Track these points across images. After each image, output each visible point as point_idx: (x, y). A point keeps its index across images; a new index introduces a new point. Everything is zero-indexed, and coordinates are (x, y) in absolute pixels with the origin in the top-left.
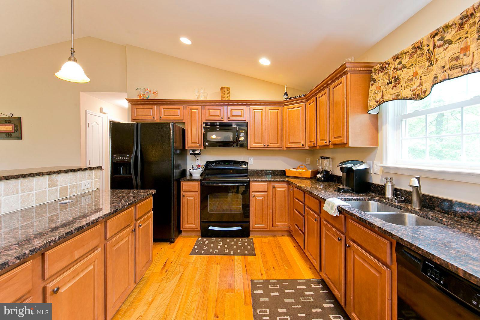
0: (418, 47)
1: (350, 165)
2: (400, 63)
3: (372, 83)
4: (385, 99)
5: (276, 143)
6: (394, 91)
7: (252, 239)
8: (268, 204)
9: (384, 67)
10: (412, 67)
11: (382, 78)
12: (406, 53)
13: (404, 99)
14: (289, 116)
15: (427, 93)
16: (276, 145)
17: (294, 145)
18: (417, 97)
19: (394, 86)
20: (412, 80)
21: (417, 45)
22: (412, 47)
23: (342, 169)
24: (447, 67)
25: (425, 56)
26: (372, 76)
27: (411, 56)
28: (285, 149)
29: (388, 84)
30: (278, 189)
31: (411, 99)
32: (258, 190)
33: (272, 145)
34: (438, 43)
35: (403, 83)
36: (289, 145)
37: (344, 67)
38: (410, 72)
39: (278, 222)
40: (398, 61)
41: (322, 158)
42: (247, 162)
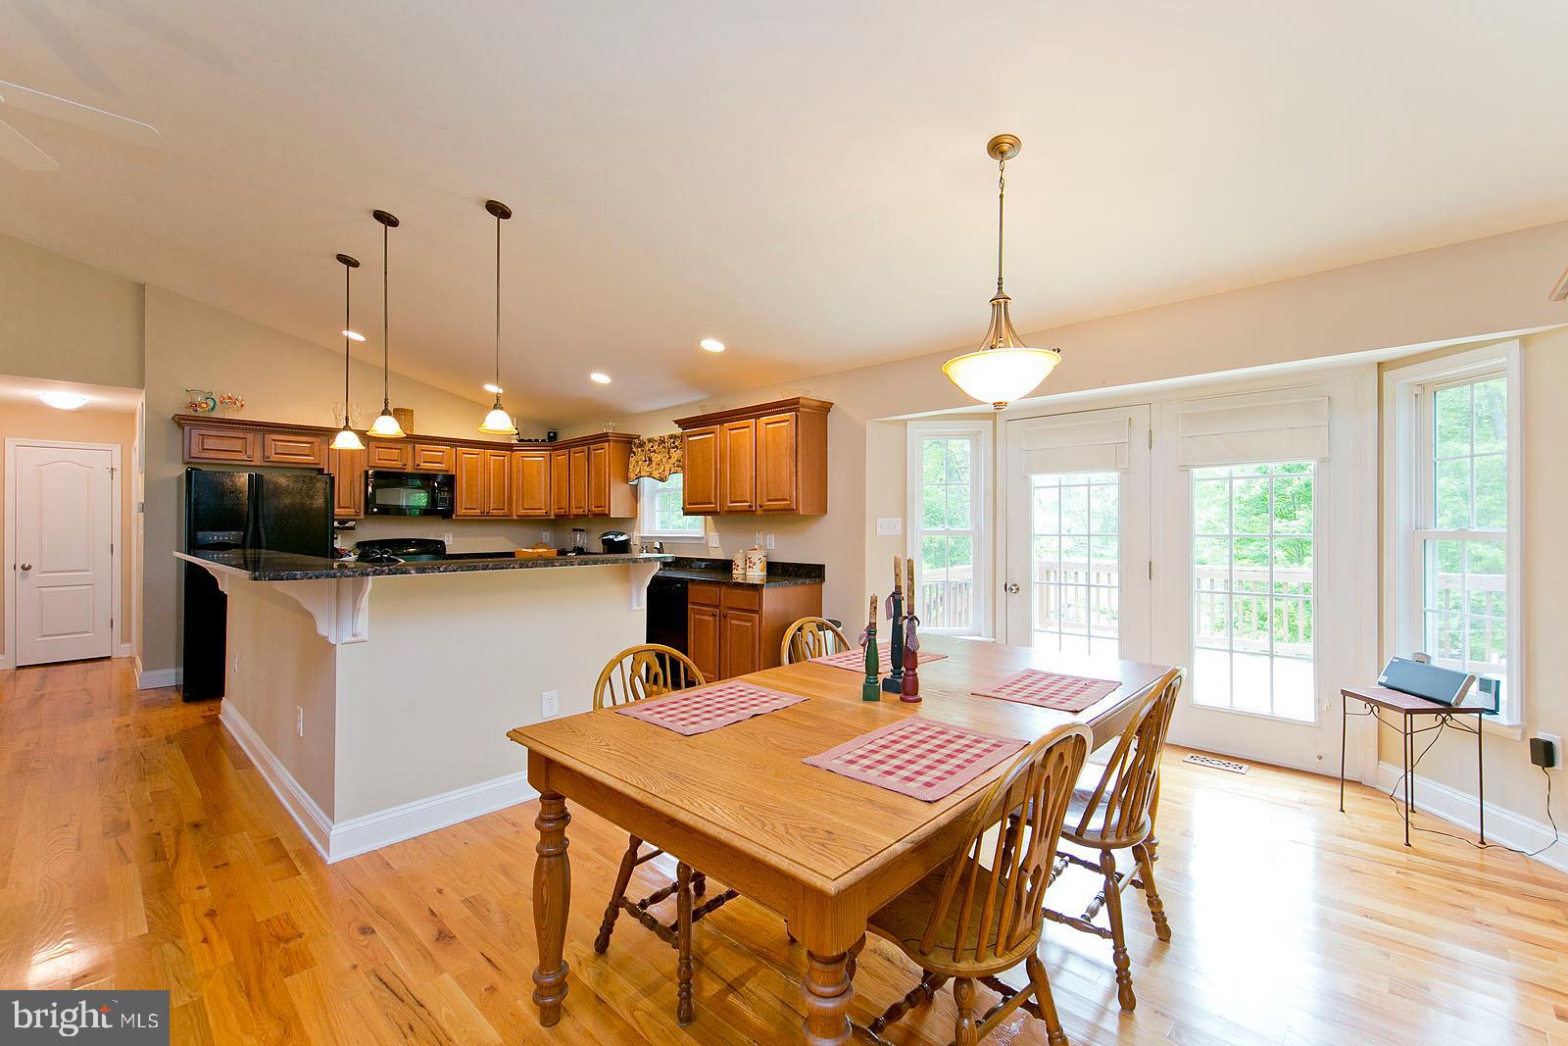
1: (611, 537)
2: (652, 447)
3: (632, 455)
4: (642, 474)
5: (502, 509)
6: (648, 469)
9: (641, 445)
11: (639, 456)
12: (655, 441)
13: (654, 478)
14: (523, 469)
16: (501, 512)
17: (531, 512)
18: (662, 480)
19: (649, 465)
20: (659, 464)
23: (604, 542)
26: (632, 449)
28: (515, 517)
29: (644, 461)
31: (658, 479)
33: (495, 512)
35: (654, 464)
36: (522, 512)
37: (606, 435)
38: (659, 457)
40: (651, 444)
41: (574, 530)
42: (442, 543)
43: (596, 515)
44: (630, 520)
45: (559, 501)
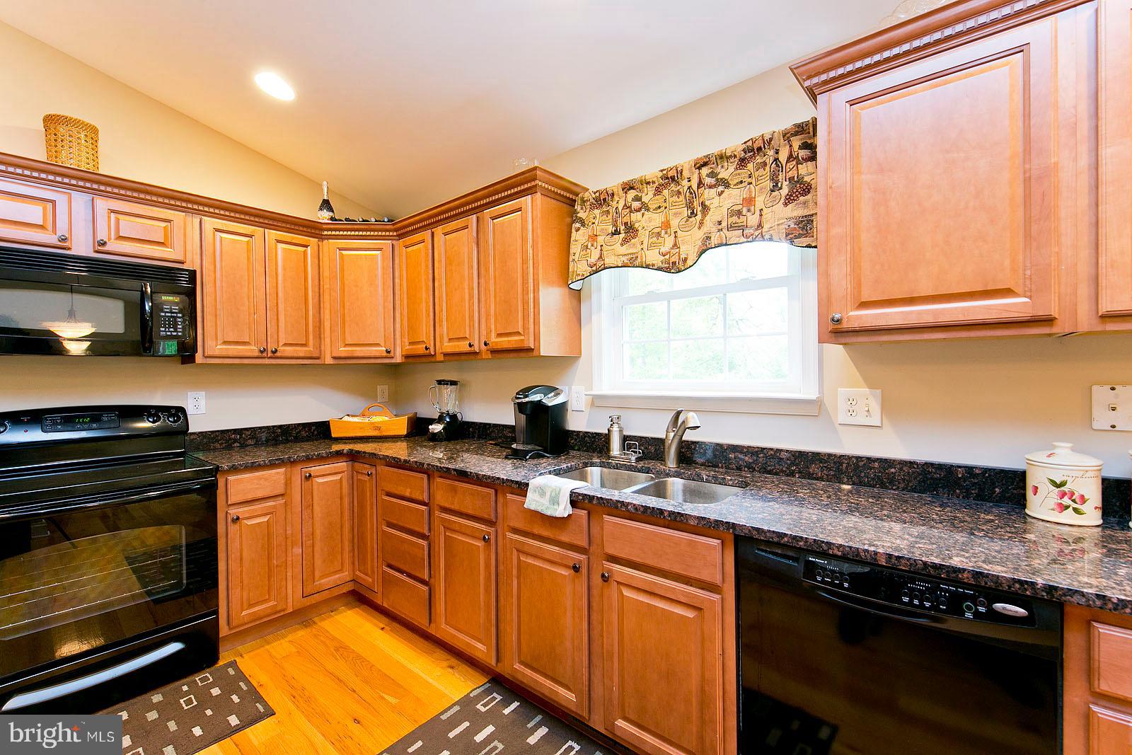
0: (671, 178)
1: (535, 397)
2: (637, 199)
3: (578, 225)
4: (609, 261)
5: (302, 345)
6: (624, 249)
7: (233, 664)
8: (289, 532)
9: (602, 200)
10: (659, 211)
11: (600, 222)
12: (648, 183)
13: (647, 267)
14: (342, 270)
15: (689, 263)
16: (301, 351)
17: (359, 351)
18: (673, 267)
19: (625, 241)
20: (659, 234)
21: (670, 174)
22: (661, 174)
23: (521, 408)
24: (724, 224)
25: (682, 197)
26: (575, 212)
27: (658, 191)
28: (329, 361)
29: (613, 234)
30: (320, 480)
31: (659, 269)
32: (250, 497)
33: (289, 351)
34: (708, 181)
35: (643, 236)
36: (343, 351)
37: (529, 175)
38: (656, 219)
39: (322, 577)
40: (632, 194)
41: (440, 382)
42: (181, 410)
43: (495, 352)
44: (565, 362)
45: (412, 328)
